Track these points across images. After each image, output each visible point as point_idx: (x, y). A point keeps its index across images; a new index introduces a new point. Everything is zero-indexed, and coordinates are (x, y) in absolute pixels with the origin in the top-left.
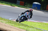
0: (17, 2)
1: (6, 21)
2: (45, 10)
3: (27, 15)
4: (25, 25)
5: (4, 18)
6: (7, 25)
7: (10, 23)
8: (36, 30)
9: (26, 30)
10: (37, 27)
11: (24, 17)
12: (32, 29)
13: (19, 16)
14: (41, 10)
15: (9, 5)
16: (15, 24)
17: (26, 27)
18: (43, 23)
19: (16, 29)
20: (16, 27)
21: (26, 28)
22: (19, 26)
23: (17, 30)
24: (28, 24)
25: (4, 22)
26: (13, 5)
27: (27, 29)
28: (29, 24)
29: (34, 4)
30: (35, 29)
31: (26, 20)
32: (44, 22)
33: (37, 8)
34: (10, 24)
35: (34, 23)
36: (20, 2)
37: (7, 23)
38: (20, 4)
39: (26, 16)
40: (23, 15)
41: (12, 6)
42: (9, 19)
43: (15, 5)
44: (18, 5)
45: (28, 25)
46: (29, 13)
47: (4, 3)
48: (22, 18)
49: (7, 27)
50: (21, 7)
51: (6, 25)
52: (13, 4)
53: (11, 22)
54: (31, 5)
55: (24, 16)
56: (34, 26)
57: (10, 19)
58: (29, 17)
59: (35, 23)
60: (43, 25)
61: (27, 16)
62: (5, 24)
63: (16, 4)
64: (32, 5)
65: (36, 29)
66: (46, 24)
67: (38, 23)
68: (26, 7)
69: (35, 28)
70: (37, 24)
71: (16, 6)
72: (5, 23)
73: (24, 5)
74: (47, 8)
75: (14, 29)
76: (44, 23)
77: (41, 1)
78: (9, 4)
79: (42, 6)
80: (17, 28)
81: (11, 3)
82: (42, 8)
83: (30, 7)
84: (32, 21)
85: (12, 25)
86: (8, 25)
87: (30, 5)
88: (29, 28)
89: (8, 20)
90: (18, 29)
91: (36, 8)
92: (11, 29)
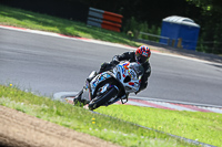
0: (90, 13)
1: (38, 107)
3: (127, 74)
5: (30, 90)
6: (43, 124)
7: (59, 114)
10: (183, 134)
11: (112, 85)
12: (158, 141)
14: (199, 55)
15: (52, 29)
16: (81, 120)
17: (132, 135)
18: (209, 116)
19: (87, 143)
20: (84, 133)
21: (131, 138)
22: (100, 129)
24: (141, 119)
25: (31, 109)
26: (69, 29)
27: (135, 143)
28: (144, 118)
29: (168, 23)
30: (175, 145)
32: (213, 109)
33: (184, 43)
34: (59, 119)
35: (168, 114)
36: (104, 14)
37: (45, 117)
38: (103, 24)
41: (66, 35)
42: (52, 96)
43: (79, 30)
44: (94, 27)
45: (143, 124)
46: (133, 64)
47: (31, 19)
48: (104, 89)
49: (43, 135)
51: (38, 125)
52: (70, 25)
53: (61, 112)
54: (153, 27)
56: (167, 130)
57: (58, 96)
59: (175, 115)
60: (209, 123)
62: (36, 121)
63: (86, 23)
64: (159, 30)
65: (178, 141)
67: (188, 114)
68: (131, 38)
69: (173, 137)
70: (184, 119)
71: (85, 32)
72: (34, 114)
73: (122, 30)
75: (75, 142)
77: (200, 9)
78: (51, 25)
79: (204, 34)
80: (88, 138)
81: (60, 21)
82: (204, 45)
83: (150, 38)
84: (159, 103)
85: (68, 123)
86: (50, 125)
87: (150, 27)
88: (146, 140)
89: (47, 99)
90: (94, 141)
91: (179, 45)
92: (61, 143)
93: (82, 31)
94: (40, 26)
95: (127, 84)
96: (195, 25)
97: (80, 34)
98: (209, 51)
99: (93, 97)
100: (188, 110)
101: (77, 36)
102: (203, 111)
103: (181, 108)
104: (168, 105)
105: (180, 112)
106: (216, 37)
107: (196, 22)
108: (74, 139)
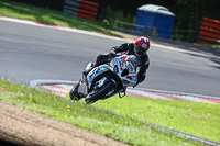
0: (66, 2)
1: (14, 94)
2: (195, 41)
3: (124, 68)
4: (100, 111)
5: (6, 78)
6: (18, 111)
7: (34, 101)
8: (154, 134)
9: (107, 136)
10: (157, 122)
11: (109, 79)
12: (133, 129)
13: (86, 74)
15: (28, 17)
16: (56, 107)
17: (107, 123)
18: (183, 103)
20: (59, 121)
21: (106, 126)
22: (75, 117)
23: (66, 135)
24: (116, 107)
25: (7, 96)
26: (46, 18)
27: (110, 131)
28: (119, 106)
29: (143, 12)
30: (149, 133)
31: (117, 91)
33: (159, 32)
34: (34, 106)
35: (143, 102)
37: (21, 104)
38: (79, 13)
39: (120, 72)
40: (103, 68)
41: (42, 22)
42: (28, 84)
45: (117, 112)
47: (8, 7)
48: (101, 83)
49: (19, 122)
50: (86, 29)
51: (14, 112)
52: (46, 13)
53: (37, 99)
54: (129, 16)
55: (109, 74)
56: (142, 118)
57: (33, 83)
58: (130, 78)
59: (149, 103)
60: (183, 111)
61: (125, 73)
63: (62, 12)
64: (135, 19)
65: (152, 129)
66: (196, 108)
67: (163, 103)
68: (107, 27)
69: (147, 125)
70: (158, 107)
71: (62, 20)
72: (11, 101)
73: (97, 18)
74: (202, 33)
76: (189, 102)
78: (28, 13)
79: (179, 23)
80: (63, 125)
82: (179, 33)
83: (125, 27)
85: (43, 111)
86: (26, 112)
87: (125, 16)
88: (121, 128)
89: (23, 86)
90: (69, 128)
91: (154, 33)
92: (36, 130)
93: (58, 19)
94: (16, 15)
95: (125, 78)
96: (170, 13)
97: (56, 22)
98: (184, 40)
99: (89, 91)
100: (163, 98)
101: (53, 24)
102: (177, 99)
103: (155, 96)
104: (143, 93)
105: (155, 101)
106: (190, 25)
107: (171, 11)
108: (49, 126)
